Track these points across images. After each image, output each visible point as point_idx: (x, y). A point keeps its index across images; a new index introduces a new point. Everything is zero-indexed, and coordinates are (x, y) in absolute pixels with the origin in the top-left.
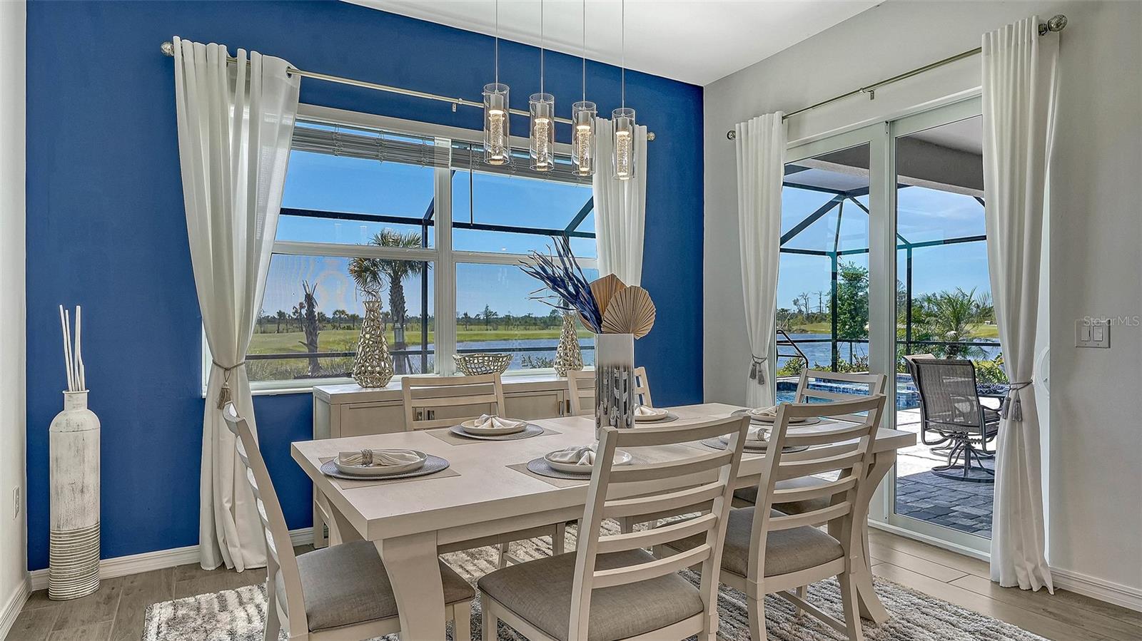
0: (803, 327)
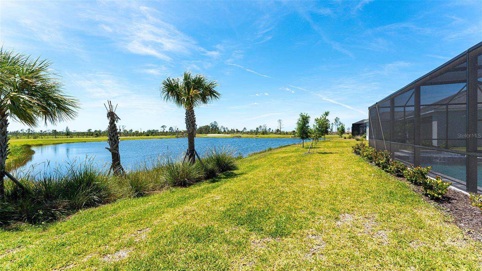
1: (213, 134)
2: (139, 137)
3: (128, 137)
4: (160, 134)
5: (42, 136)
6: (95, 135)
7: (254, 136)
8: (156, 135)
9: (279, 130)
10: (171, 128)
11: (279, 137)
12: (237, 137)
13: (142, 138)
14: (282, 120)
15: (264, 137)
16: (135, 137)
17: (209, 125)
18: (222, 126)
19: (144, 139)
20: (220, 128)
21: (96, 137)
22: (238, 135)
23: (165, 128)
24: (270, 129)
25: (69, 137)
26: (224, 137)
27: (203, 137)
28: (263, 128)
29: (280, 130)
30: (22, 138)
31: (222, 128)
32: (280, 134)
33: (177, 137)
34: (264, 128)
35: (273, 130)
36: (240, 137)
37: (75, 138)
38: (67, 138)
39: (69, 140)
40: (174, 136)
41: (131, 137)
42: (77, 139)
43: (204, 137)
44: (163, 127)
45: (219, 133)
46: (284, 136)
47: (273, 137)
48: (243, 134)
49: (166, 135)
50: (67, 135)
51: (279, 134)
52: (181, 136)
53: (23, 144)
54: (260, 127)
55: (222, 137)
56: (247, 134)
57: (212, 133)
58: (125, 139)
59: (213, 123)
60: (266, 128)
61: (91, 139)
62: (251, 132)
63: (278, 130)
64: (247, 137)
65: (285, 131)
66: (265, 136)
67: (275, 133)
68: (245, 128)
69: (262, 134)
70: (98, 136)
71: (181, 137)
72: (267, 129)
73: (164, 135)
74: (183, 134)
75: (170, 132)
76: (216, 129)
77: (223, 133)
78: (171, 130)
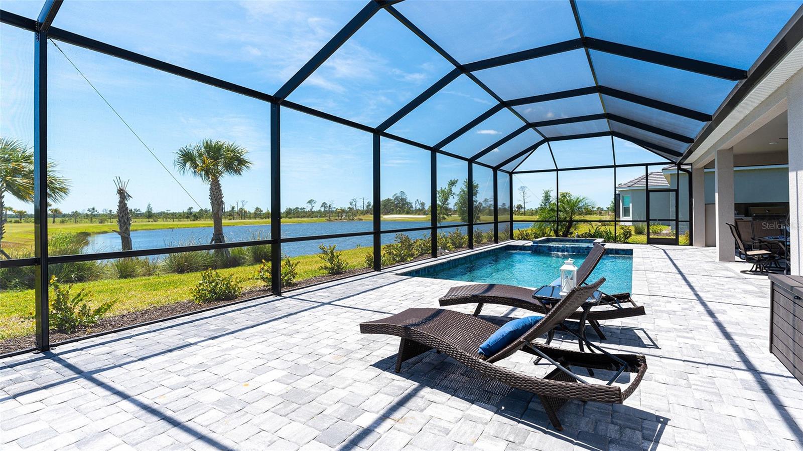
0: (360, 217)
1: (399, 214)
2: (264, 220)
3: (248, 221)
4: (301, 215)
5: (112, 220)
6: (193, 218)
8: (295, 217)
10: (324, 204)
14: (527, 188)
16: (257, 220)
18: (417, 200)
20: (413, 204)
21: (194, 220)
23: (313, 205)
25: (152, 220)
30: (83, 221)
31: (418, 203)
33: (330, 220)
37: (160, 222)
38: (149, 222)
39: (153, 225)
40: (324, 219)
41: (251, 220)
42: (163, 223)
44: (310, 202)
45: (408, 213)
46: (530, 218)
49: (312, 218)
50: (149, 218)
51: (521, 213)
52: (337, 218)
53: (79, 232)
57: (396, 214)
59: (399, 195)
61: (183, 225)
69: (487, 215)
70: (197, 219)
71: (336, 220)
73: (308, 217)
74: (340, 215)
75: (320, 211)
76: (403, 205)
77: (415, 214)
78: (323, 208)
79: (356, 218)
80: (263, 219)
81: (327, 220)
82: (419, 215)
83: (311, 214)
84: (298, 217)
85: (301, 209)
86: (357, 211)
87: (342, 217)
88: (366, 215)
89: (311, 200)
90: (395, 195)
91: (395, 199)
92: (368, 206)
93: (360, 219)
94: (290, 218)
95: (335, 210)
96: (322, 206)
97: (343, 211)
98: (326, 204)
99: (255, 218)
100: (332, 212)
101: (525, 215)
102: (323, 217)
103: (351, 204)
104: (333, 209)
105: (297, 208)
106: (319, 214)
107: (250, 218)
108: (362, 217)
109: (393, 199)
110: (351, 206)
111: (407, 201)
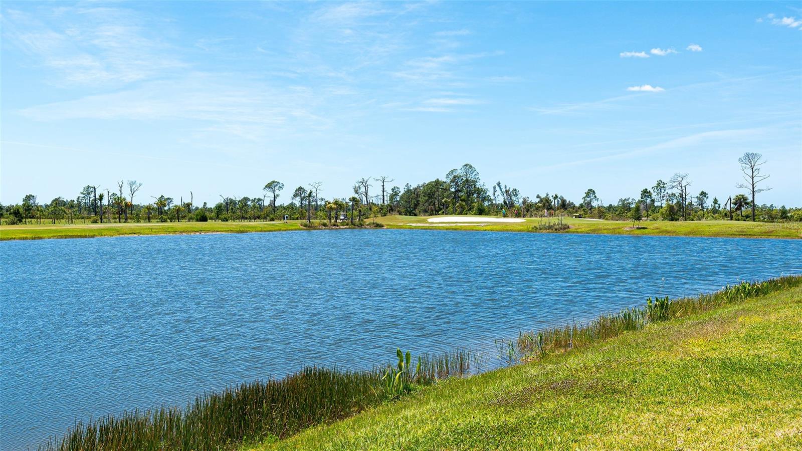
2: (169, 224)
3: (132, 225)
4: (251, 213)
7: (627, 225)
8: (234, 219)
9: (745, 199)
10: (299, 191)
11: (742, 234)
12: (550, 227)
13: (167, 231)
14: (760, 156)
15: (669, 229)
16: (155, 224)
17: (443, 178)
18: (499, 184)
19: (175, 232)
20: (490, 193)
21: (13, 223)
22: (554, 220)
23: (277, 192)
24: (703, 194)
26: (495, 227)
27: (411, 228)
28: (670, 192)
29: (750, 199)
31: (498, 192)
32: (753, 217)
33: (309, 227)
34: (677, 191)
35: (716, 201)
36: (566, 228)
40: (299, 221)
41: (139, 224)
43: (416, 228)
44: (270, 186)
45: (481, 212)
46: (769, 226)
47: (714, 229)
48: (579, 217)
49: (272, 220)
51: (747, 217)
52: (326, 221)
54: (660, 186)
55: (488, 228)
56: (600, 217)
57: (454, 213)
58: (104, 233)
59: (460, 172)
60: (683, 189)
62: (623, 210)
63: (740, 202)
64: (594, 231)
65: (778, 206)
66: (682, 225)
67: (729, 215)
68: (590, 192)
69: (664, 219)
70: (20, 221)
71: (325, 225)
72: (692, 196)
74: (333, 214)
75: (292, 206)
76: (470, 194)
77: (497, 214)
78: (298, 199)
79: (367, 221)
80: (165, 221)
81: (305, 226)
82: (505, 216)
83: (272, 212)
84: (244, 218)
85: (253, 201)
86: (370, 206)
87: (337, 218)
88: (388, 216)
89: (274, 182)
90: (452, 172)
91: (452, 181)
92: (392, 197)
93: (379, 226)
94: (226, 220)
95: (323, 203)
96: (295, 195)
97: (339, 206)
98: (304, 191)
99: (149, 219)
100: (317, 208)
101: (754, 220)
102: (297, 219)
103: (356, 192)
104: (319, 203)
105: (246, 199)
106: (290, 212)
107: (138, 219)
108: (380, 220)
109: (448, 181)
110: (356, 196)
111: (478, 185)
